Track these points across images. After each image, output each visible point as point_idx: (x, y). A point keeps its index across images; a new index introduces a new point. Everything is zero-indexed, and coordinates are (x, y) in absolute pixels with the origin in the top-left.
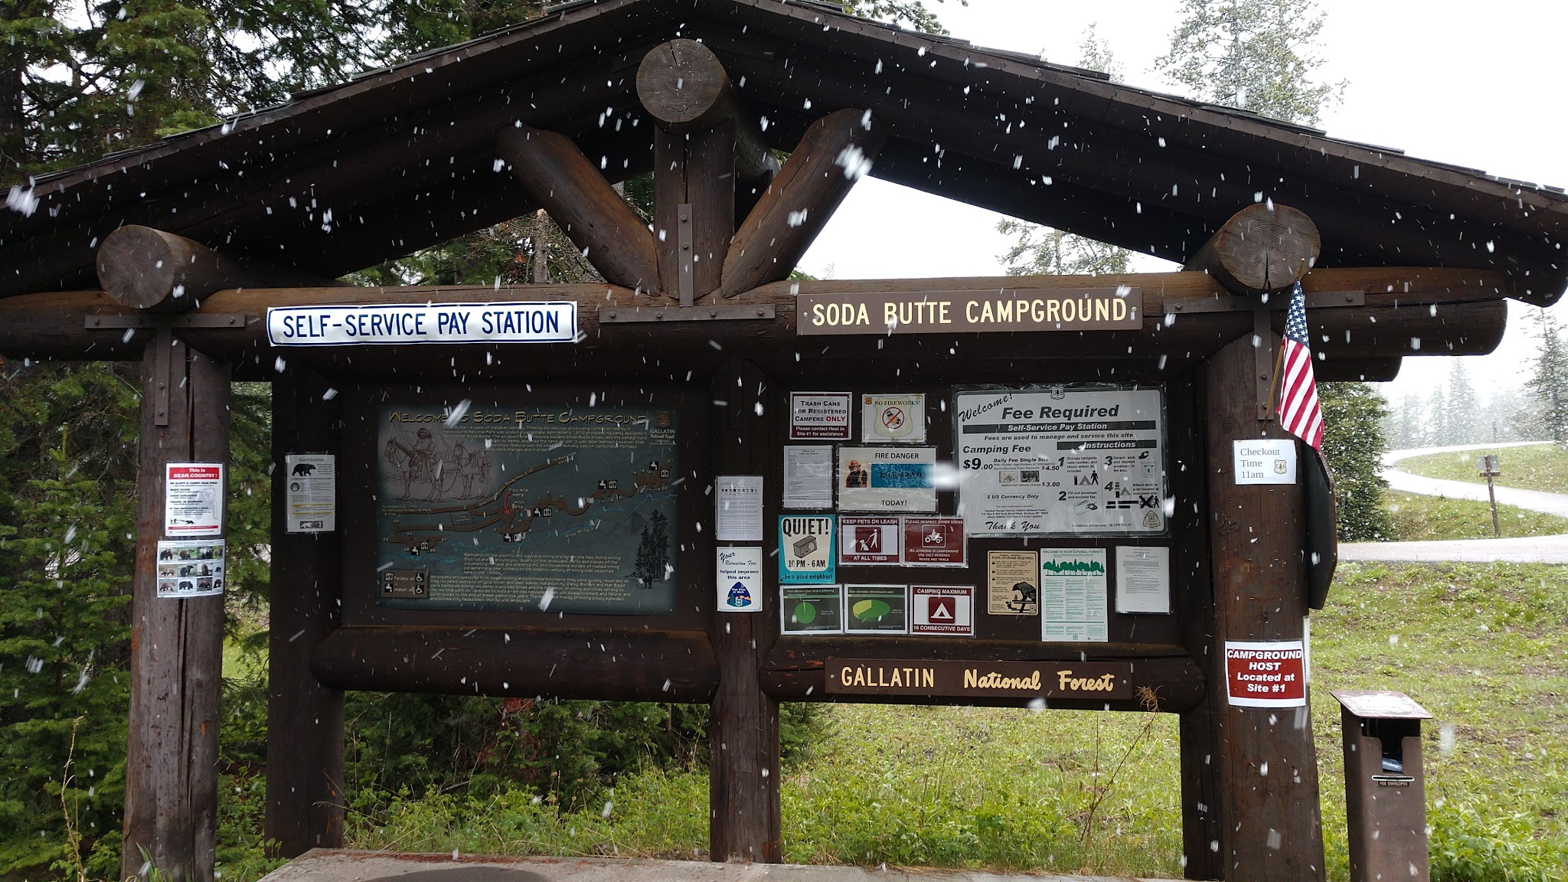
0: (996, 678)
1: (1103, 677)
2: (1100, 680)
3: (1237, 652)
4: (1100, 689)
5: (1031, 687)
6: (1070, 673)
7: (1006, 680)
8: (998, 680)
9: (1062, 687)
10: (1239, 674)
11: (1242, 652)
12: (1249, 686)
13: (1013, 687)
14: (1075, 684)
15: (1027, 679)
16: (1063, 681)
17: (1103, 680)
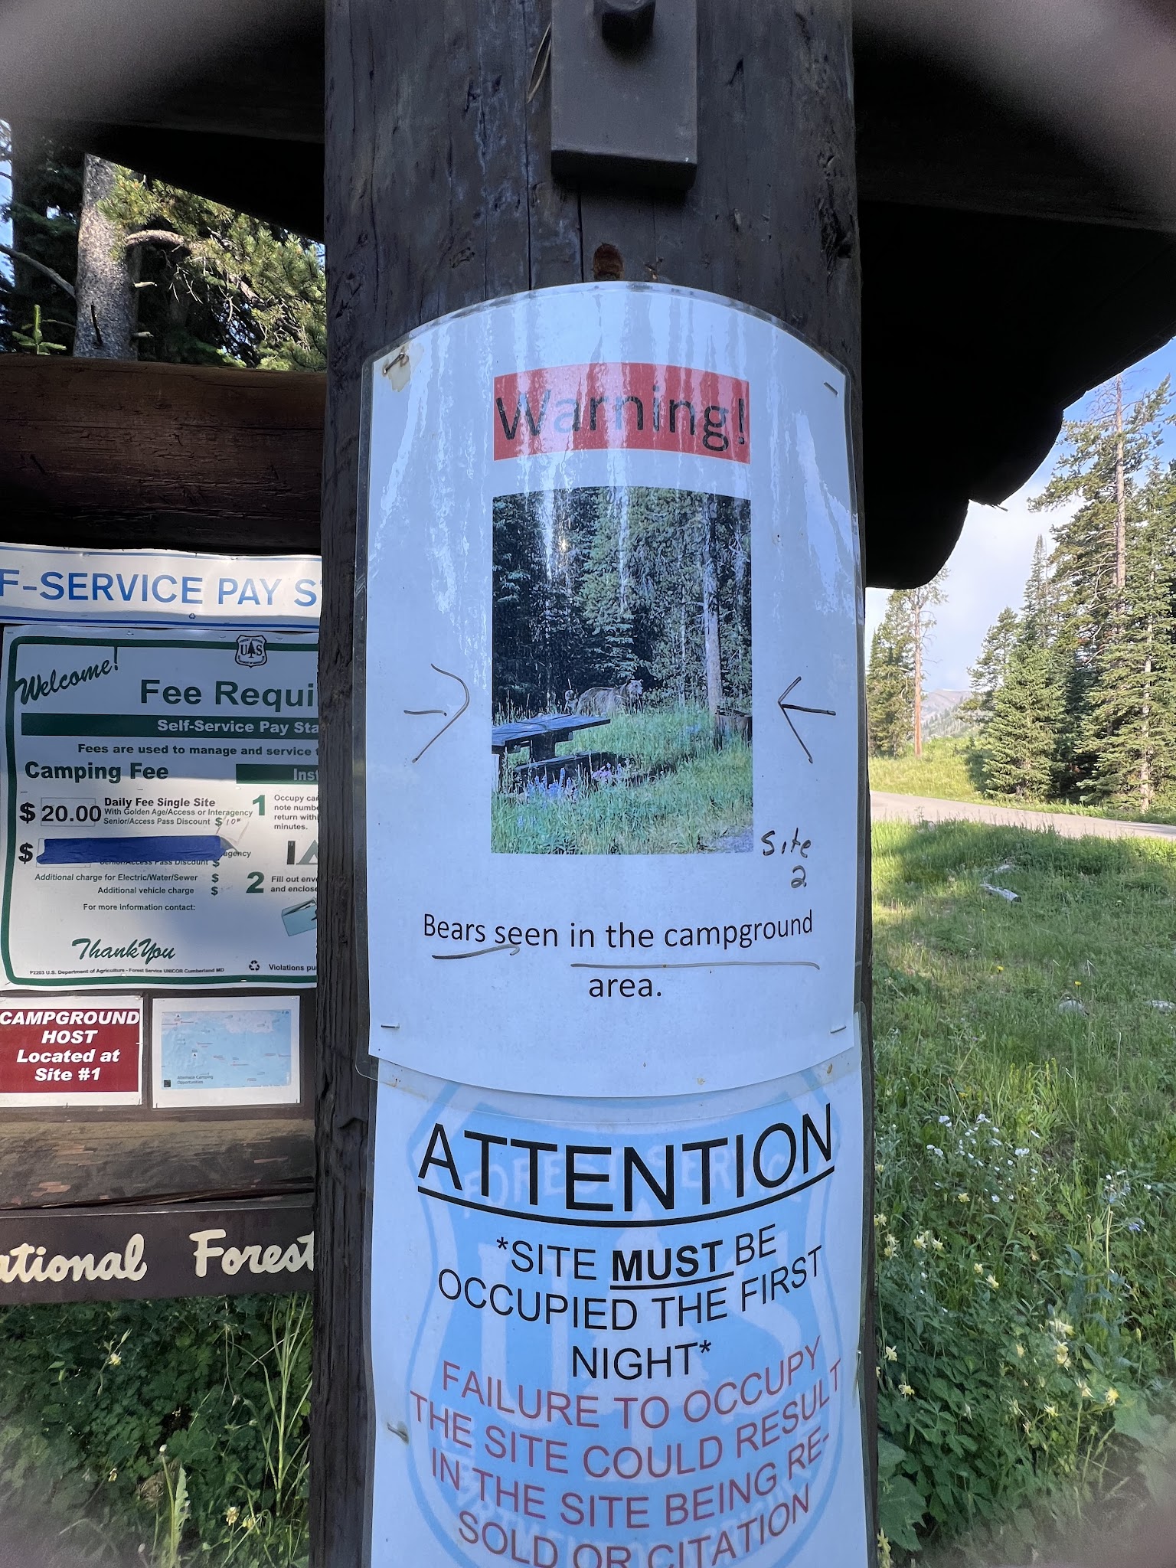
0: (31, 1258)
1: (301, 1240)
2: (293, 1249)
3: (20, 1014)
4: (294, 1268)
5: (121, 1275)
6: (220, 1234)
7: (58, 1260)
8: (39, 1261)
9: (201, 1270)
10: (21, 1052)
11: (31, 1014)
12: (38, 1072)
13: (76, 1277)
14: (233, 1261)
15: (114, 1257)
16: (203, 1254)
17: (302, 1248)
